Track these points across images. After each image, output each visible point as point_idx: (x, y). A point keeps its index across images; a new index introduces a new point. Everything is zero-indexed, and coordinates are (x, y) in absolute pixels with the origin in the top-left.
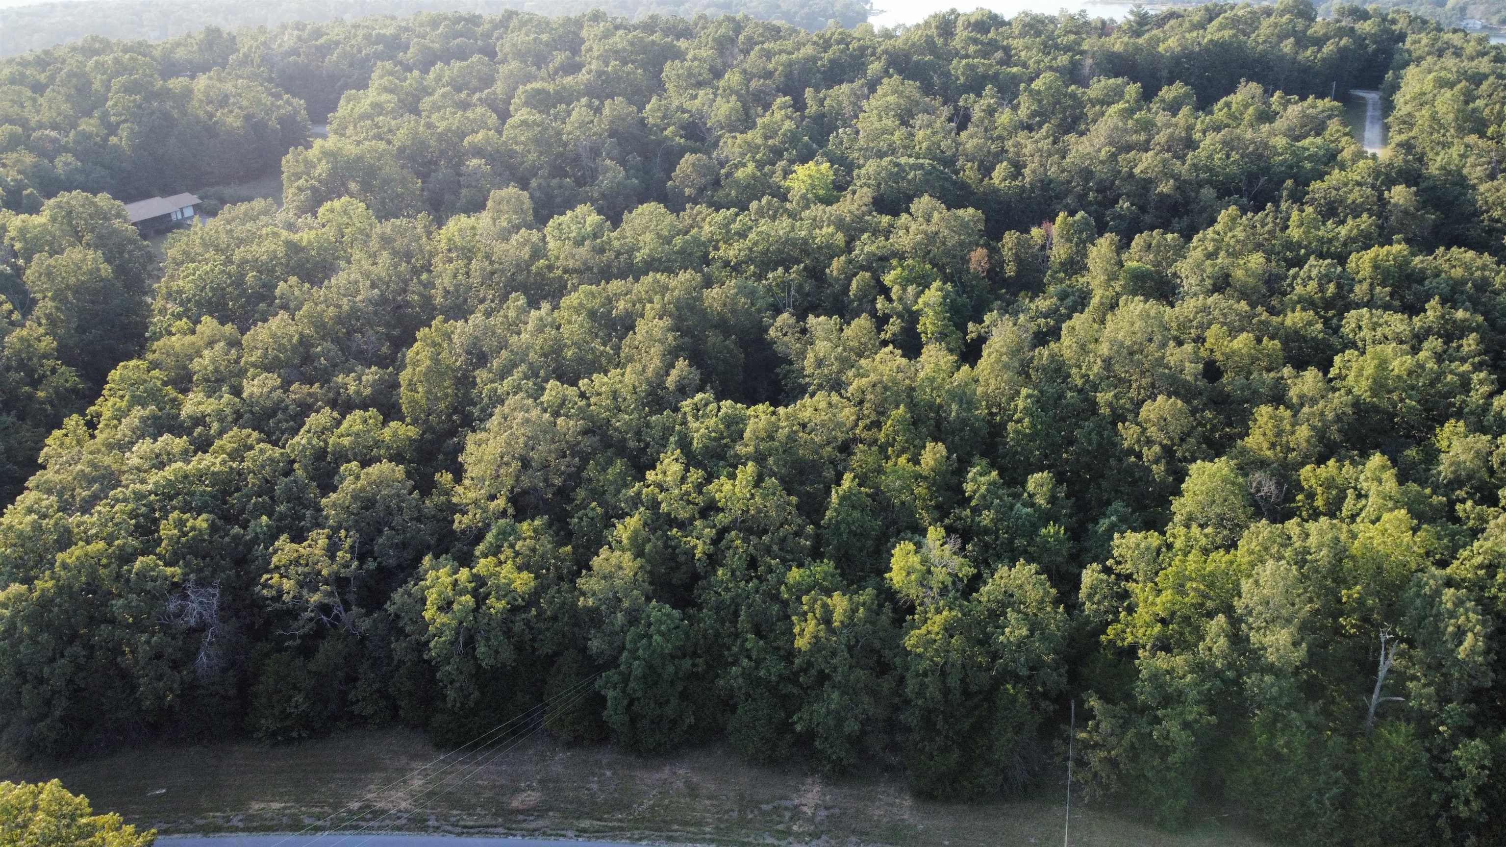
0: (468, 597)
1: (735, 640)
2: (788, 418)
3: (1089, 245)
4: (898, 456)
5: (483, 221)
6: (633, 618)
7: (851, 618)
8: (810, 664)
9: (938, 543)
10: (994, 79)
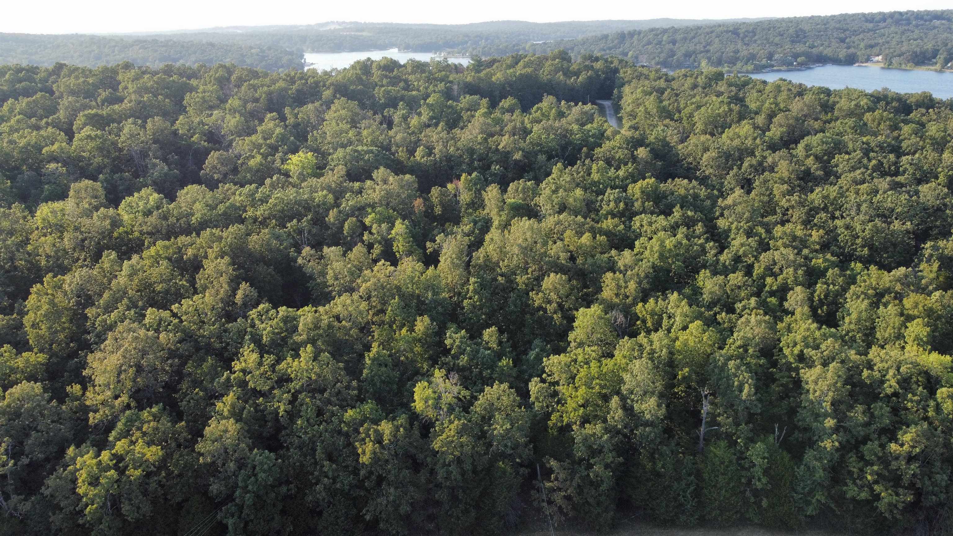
0: (113, 471)
1: (315, 467)
2: (326, 313)
3: (483, 192)
4: (401, 330)
5: (69, 205)
6: (241, 464)
7: (395, 436)
8: (371, 473)
9: (442, 379)
10: (402, 99)
